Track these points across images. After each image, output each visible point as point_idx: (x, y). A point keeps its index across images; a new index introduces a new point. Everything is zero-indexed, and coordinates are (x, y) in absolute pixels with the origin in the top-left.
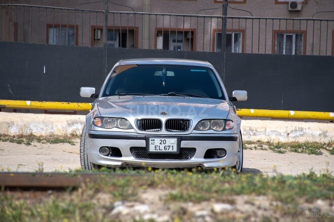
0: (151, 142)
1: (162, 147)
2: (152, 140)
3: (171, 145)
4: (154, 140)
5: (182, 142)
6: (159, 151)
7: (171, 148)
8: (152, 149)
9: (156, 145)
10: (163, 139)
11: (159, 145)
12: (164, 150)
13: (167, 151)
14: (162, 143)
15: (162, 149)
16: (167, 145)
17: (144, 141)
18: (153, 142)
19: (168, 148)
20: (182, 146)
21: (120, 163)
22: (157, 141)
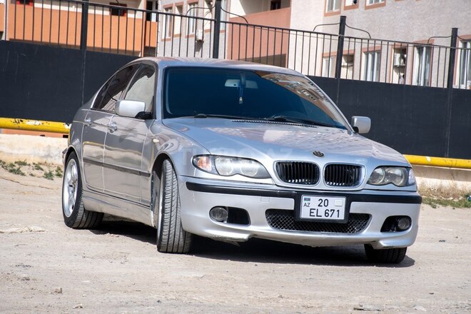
0: (303, 202)
1: (322, 211)
2: (305, 199)
3: (336, 208)
4: (309, 200)
5: (353, 203)
6: (316, 217)
7: (336, 213)
8: (305, 214)
9: (311, 208)
10: (324, 198)
11: (317, 207)
12: (324, 217)
13: (329, 218)
14: (322, 204)
15: (321, 214)
16: (329, 208)
17: (293, 200)
18: (307, 202)
19: (330, 213)
20: (352, 211)
21: (245, 236)
22: (314, 201)
